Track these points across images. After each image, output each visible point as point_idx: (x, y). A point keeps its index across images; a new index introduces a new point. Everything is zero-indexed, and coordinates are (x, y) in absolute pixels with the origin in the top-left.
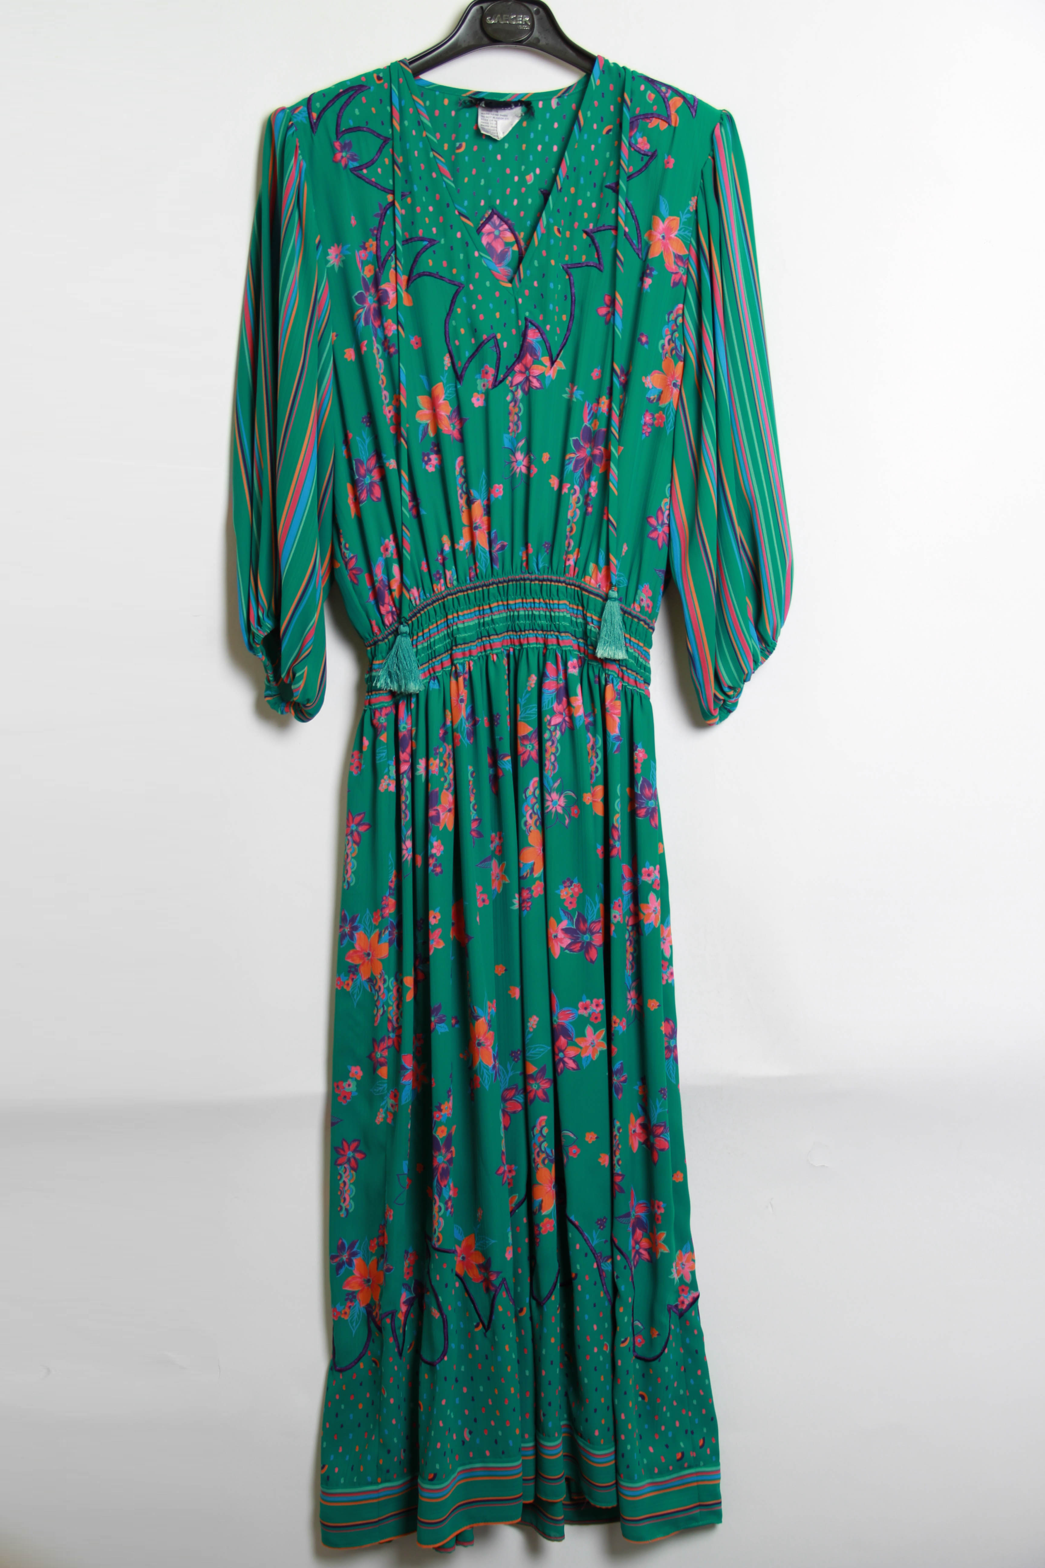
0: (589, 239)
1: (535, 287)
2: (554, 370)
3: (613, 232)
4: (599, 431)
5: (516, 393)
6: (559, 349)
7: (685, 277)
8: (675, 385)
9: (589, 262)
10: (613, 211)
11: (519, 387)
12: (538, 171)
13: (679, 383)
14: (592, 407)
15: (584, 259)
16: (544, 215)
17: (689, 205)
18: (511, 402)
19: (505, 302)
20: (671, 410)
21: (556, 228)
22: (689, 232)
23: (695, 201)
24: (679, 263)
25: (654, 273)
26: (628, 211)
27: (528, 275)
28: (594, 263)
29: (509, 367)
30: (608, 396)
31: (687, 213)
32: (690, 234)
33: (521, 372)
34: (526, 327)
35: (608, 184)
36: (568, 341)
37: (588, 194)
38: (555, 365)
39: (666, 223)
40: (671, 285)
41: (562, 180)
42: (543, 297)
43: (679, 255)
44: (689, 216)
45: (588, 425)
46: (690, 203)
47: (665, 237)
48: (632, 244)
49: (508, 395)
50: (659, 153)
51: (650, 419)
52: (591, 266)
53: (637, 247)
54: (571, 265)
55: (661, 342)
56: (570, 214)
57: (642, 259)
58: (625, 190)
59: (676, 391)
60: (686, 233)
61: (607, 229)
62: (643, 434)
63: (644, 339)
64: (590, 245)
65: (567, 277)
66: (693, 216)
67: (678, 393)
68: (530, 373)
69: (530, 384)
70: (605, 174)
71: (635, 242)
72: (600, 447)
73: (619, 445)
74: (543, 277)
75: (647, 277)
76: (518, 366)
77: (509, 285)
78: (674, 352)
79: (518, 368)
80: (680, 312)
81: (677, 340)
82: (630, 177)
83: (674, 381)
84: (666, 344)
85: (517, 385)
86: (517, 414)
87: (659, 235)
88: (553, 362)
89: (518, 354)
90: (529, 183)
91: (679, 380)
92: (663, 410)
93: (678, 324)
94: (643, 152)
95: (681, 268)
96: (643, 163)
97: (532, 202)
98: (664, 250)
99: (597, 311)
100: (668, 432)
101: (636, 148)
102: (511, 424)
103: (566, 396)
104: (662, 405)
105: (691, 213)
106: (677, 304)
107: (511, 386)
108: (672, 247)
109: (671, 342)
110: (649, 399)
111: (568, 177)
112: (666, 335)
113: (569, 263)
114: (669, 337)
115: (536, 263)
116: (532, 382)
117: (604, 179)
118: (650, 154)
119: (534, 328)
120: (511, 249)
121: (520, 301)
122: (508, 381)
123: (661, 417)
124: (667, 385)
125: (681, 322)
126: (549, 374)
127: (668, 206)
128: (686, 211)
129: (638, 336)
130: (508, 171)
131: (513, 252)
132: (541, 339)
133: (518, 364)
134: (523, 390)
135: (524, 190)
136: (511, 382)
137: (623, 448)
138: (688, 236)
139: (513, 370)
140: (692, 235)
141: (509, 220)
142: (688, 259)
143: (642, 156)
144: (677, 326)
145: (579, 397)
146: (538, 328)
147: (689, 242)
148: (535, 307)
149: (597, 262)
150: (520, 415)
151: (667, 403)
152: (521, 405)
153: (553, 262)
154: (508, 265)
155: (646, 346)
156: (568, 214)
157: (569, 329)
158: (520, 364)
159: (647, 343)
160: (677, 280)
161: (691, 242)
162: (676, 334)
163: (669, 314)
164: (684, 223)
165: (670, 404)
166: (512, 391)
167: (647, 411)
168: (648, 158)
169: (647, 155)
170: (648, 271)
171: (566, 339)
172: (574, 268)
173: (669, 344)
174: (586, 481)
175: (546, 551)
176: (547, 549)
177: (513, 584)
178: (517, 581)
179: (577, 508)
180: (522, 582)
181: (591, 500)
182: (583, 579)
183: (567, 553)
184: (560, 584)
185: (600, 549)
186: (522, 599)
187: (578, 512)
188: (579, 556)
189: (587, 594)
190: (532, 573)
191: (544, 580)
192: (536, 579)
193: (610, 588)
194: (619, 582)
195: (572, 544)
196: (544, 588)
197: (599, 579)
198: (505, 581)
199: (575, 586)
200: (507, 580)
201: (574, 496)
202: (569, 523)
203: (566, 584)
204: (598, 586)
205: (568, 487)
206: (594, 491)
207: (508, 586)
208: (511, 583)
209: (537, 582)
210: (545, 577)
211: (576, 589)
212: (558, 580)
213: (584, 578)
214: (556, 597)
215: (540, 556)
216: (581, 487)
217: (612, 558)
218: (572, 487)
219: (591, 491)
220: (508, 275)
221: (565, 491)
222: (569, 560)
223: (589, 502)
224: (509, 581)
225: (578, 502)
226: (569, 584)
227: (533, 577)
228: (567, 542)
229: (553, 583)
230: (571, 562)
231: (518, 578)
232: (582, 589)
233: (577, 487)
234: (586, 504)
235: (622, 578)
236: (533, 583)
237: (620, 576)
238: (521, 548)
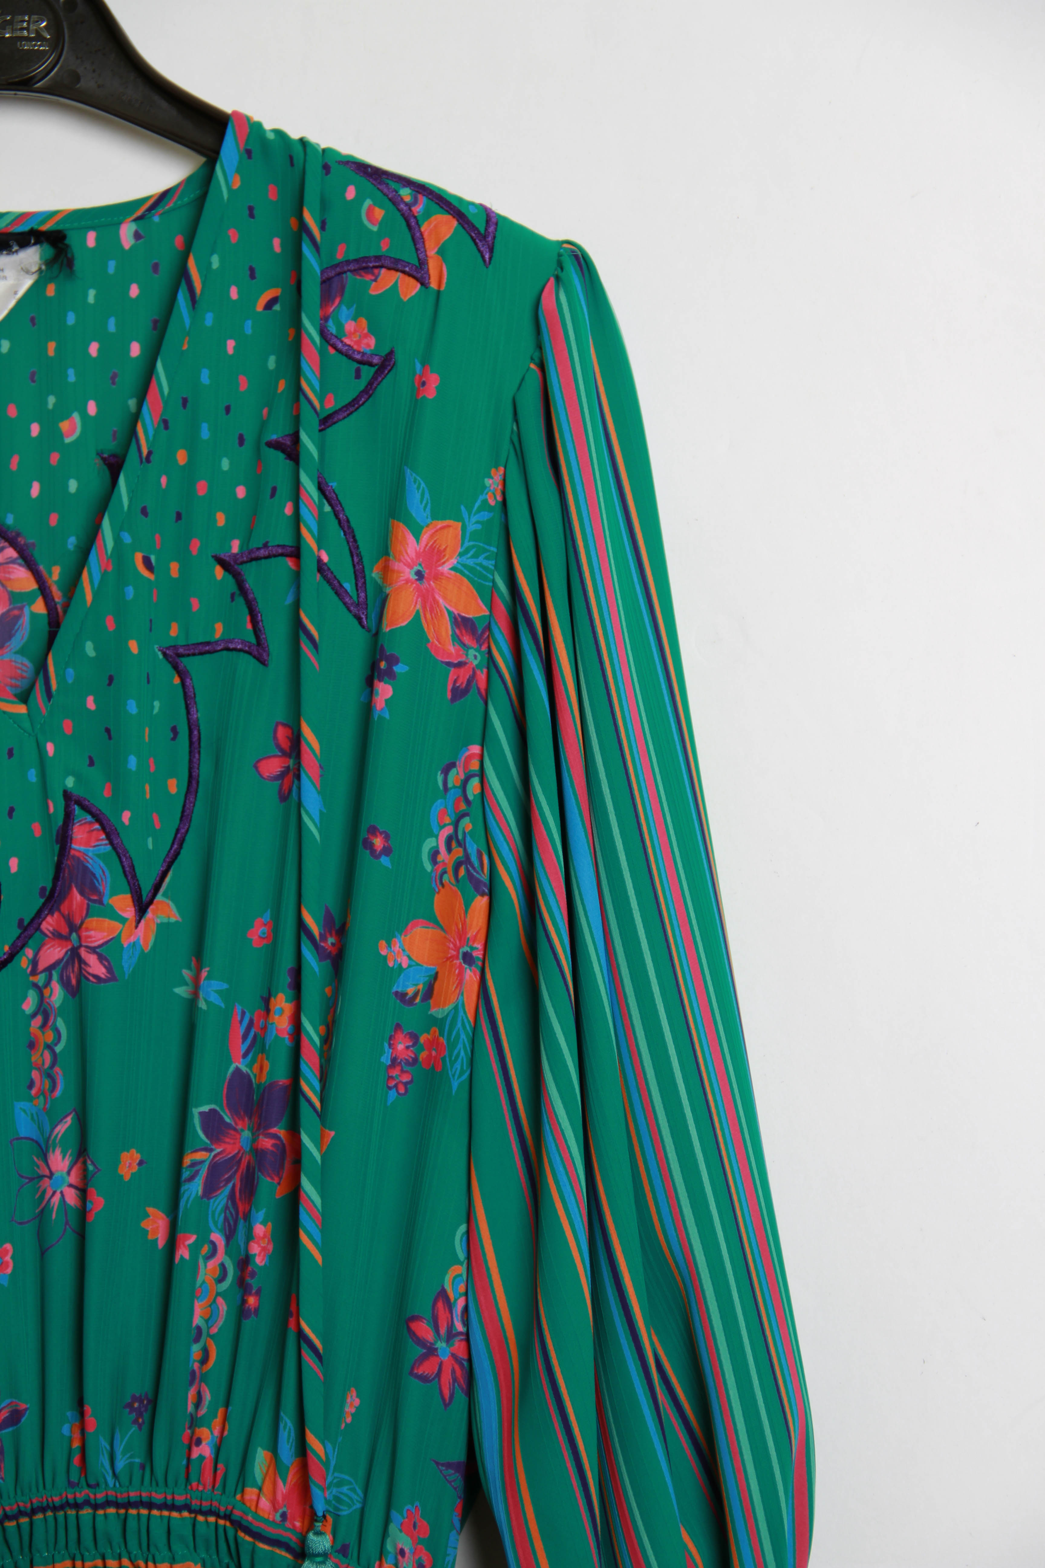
0: (230, 580)
1: (89, 710)
2: (147, 925)
3: (289, 563)
4: (272, 1085)
5: (47, 993)
6: (157, 869)
7: (482, 675)
8: (468, 958)
9: (231, 641)
10: (288, 510)
11: (55, 976)
12: (92, 408)
13: (478, 955)
14: (251, 1022)
15: (218, 632)
16: (106, 523)
17: (485, 487)
18: (34, 1015)
19: (10, 753)
20: (459, 1025)
21: (139, 557)
22: (487, 558)
23: (500, 478)
24: (466, 639)
25: (399, 669)
26: (327, 508)
27: (70, 681)
28: (243, 642)
29: (26, 923)
30: (290, 993)
31: (479, 510)
32: (490, 564)
33: (59, 937)
34: (68, 816)
35: (274, 437)
36: (185, 845)
37: (225, 464)
38: (149, 914)
39: (425, 537)
40: (449, 696)
41: (151, 432)
42: (110, 738)
43: (464, 618)
44: (485, 516)
45: (244, 1068)
46: (488, 482)
47: (425, 572)
48: (339, 591)
49: (25, 997)
50: (400, 357)
51: (407, 1048)
52: (235, 649)
53: (355, 598)
54: (187, 646)
55: (429, 844)
56: (179, 516)
57: (369, 631)
58: (315, 454)
59: (471, 975)
60: (481, 559)
61: (275, 556)
62: (390, 1088)
63: (378, 842)
64: (233, 596)
65: (177, 681)
66: (497, 516)
67: (476, 979)
68: (80, 938)
69: (80, 968)
70: (265, 411)
71: (349, 586)
72: (274, 1130)
73: (323, 1124)
74: (110, 684)
75: (380, 680)
76: (49, 919)
77: (22, 709)
78: (462, 872)
79: (49, 924)
80: (475, 766)
81: (468, 839)
82: (326, 422)
83: (466, 949)
84: (443, 849)
85: (49, 969)
86: (49, 1047)
87: (407, 570)
88: (142, 907)
89: (49, 886)
90: (68, 440)
91: (479, 946)
92: (439, 1023)
93: (471, 797)
94: (358, 357)
95: (472, 652)
96: (362, 384)
97: (78, 489)
98: (424, 607)
99: (256, 766)
100: (455, 1084)
101: (340, 346)
102: (35, 1075)
103: (182, 991)
104: (439, 1013)
105: (491, 509)
106: (467, 744)
107: (34, 972)
108: (445, 598)
109: (454, 844)
110: (401, 996)
111: (166, 423)
112: (442, 826)
113: (182, 642)
114: (448, 831)
115: (90, 649)
116: (86, 964)
117: (263, 425)
118: (376, 360)
119: (89, 818)
120: (27, 610)
121: (50, 748)
122: (24, 960)
123: (434, 1043)
124: (448, 959)
125: (478, 791)
126: (132, 939)
127: (427, 496)
128: (477, 505)
129: (363, 834)
130: (13, 412)
131: (34, 616)
132: (109, 848)
133: (51, 913)
134: (65, 984)
135: (56, 458)
136: (35, 963)
137: (333, 1133)
138: (486, 568)
139: (38, 929)
140: (496, 566)
141: (18, 534)
142: (488, 628)
143: (356, 365)
144: (468, 803)
145: (214, 998)
146: (98, 817)
147: (491, 584)
148: (92, 763)
149: (253, 640)
150: (58, 1049)
151: (449, 1007)
152: (60, 1023)
153: (134, 646)
154: (22, 652)
155: (384, 860)
156: (174, 516)
157: (185, 816)
158: (56, 915)
159: (387, 851)
160: (462, 682)
161: (493, 581)
162: (466, 821)
163: (446, 770)
164: (474, 536)
165: (456, 1008)
166: (35, 986)
167: (398, 1027)
168: (373, 370)
169: (371, 365)
170: (383, 665)
171: (179, 841)
172: (194, 655)
173: (449, 849)
174: (241, 1222)
175: (135, 1422)
176: (140, 1414)
177: (45, 1519)
178: (55, 1509)
179: (218, 1294)
180: (72, 1513)
181: (253, 1274)
182: (238, 1496)
183: (194, 1422)
184: (175, 1514)
185: (282, 1414)
186: (73, 1559)
187: (223, 1307)
188: (226, 1433)
189: (248, 1539)
190: (97, 1485)
191: (128, 1505)
192: (108, 1503)
193: (311, 1527)
194: (338, 1499)
195: (207, 1397)
196: (132, 1524)
197: (279, 1498)
198: (21, 1513)
199: (218, 1516)
200: (29, 1510)
201: (213, 1263)
202: (197, 1340)
203: (190, 1511)
204: (278, 1518)
205: (188, 1242)
206: (264, 1249)
207: (31, 1524)
208: (39, 1516)
209: (111, 1511)
210: (134, 1497)
211: (221, 1522)
212: (169, 1502)
213: (243, 1491)
214: (165, 1552)
215: (118, 1436)
216: (229, 1236)
217: (314, 1442)
218: (204, 1238)
219: (255, 1249)
220: (23, 677)
221: (183, 1253)
222: (199, 1442)
223: (249, 1280)
224: (34, 1512)
225: (221, 1280)
226: (200, 1512)
227: (101, 1499)
228: (192, 1393)
229: (155, 1512)
230: (206, 1450)
231: (58, 1503)
232: (238, 1525)
233: (218, 1237)
234: (242, 1283)
235: (345, 1489)
236: (100, 1512)
237: (340, 1484)
238: (69, 1414)
